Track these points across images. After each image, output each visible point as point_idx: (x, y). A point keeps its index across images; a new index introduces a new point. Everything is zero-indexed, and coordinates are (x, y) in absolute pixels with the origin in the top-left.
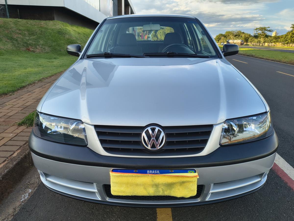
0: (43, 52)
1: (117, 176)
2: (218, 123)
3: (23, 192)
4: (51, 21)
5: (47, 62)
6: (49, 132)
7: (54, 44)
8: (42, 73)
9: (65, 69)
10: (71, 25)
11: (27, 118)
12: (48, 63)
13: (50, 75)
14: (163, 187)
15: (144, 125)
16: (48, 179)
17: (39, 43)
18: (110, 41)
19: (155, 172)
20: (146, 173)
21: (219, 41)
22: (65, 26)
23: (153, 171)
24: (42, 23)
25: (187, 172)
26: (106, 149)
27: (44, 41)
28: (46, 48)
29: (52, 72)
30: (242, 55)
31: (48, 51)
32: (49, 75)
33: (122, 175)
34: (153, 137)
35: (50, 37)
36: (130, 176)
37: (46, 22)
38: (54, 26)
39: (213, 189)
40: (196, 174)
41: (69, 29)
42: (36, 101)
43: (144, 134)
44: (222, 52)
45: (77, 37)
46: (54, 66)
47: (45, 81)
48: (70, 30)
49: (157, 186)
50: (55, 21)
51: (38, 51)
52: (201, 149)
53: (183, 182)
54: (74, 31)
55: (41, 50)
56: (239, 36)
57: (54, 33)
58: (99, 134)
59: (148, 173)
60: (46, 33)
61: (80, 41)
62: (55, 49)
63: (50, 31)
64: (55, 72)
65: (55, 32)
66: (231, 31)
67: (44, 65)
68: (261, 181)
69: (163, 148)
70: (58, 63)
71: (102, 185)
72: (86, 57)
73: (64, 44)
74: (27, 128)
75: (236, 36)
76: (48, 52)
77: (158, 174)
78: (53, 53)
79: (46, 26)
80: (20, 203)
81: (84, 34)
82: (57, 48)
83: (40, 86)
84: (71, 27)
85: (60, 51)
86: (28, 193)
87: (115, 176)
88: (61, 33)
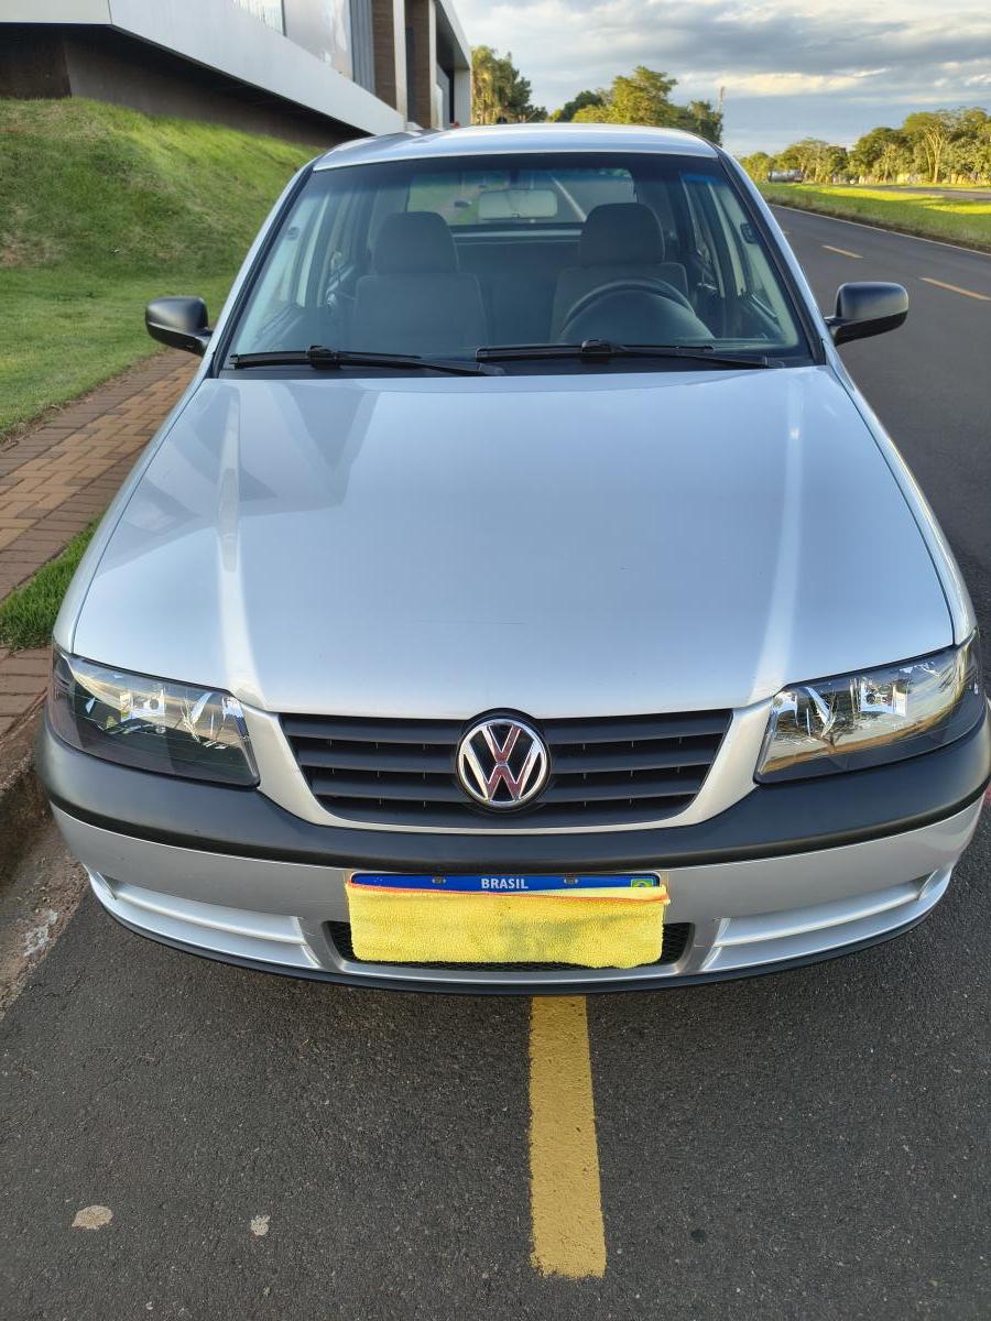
0: (33, 263)
1: (371, 899)
2: (750, 702)
3: (27, 922)
4: (53, 101)
5: (58, 316)
6: (111, 722)
7: (80, 220)
8: (42, 380)
9: (141, 353)
10: (152, 119)
11: (6, 613)
12: (62, 322)
13: (75, 388)
14: (539, 935)
15: (465, 714)
16: (122, 894)
17: (12, 221)
18: (333, 253)
19: (508, 884)
20: (478, 888)
21: (870, 165)
22: (125, 127)
23: (503, 880)
24: (16, 115)
25: (628, 885)
26: (327, 802)
27: (33, 206)
28: (47, 244)
29: (85, 372)
30: (971, 246)
31: (55, 257)
32: (73, 389)
33: (391, 894)
34: (502, 759)
35: (58, 185)
36: (418, 899)
37: (32, 109)
38: (72, 130)
39: (726, 935)
40: (661, 890)
41: (144, 141)
42: (32, 526)
43: (466, 750)
44: (829, 325)
45: (186, 180)
46: (92, 341)
47: (59, 421)
48: (149, 150)
49: (517, 930)
50: (75, 99)
51: (11, 256)
52: (684, 801)
53: (613, 919)
54: (166, 148)
55: (24, 252)
56: (974, 137)
57: (74, 164)
58: (298, 745)
59: (483, 887)
60: (40, 168)
61: (199, 201)
62: (90, 248)
63: (56, 154)
64: (97, 375)
65: (78, 158)
66: (932, 111)
67: (47, 337)
68: (917, 899)
69: (540, 800)
70: (106, 319)
71: (320, 922)
72: (233, 366)
73: (125, 219)
74: (10, 655)
75: (956, 137)
76: (57, 264)
77: (521, 890)
78: (80, 269)
79: (32, 131)
80: (23, 965)
81: (216, 161)
82: (94, 242)
83: (41, 449)
84: (150, 130)
85: (113, 254)
86: (47, 926)
87: (364, 897)
88: (107, 162)
